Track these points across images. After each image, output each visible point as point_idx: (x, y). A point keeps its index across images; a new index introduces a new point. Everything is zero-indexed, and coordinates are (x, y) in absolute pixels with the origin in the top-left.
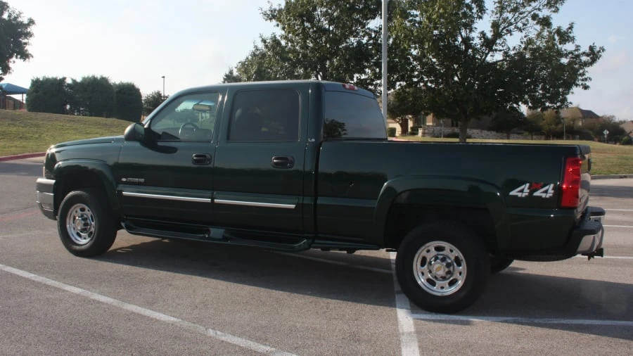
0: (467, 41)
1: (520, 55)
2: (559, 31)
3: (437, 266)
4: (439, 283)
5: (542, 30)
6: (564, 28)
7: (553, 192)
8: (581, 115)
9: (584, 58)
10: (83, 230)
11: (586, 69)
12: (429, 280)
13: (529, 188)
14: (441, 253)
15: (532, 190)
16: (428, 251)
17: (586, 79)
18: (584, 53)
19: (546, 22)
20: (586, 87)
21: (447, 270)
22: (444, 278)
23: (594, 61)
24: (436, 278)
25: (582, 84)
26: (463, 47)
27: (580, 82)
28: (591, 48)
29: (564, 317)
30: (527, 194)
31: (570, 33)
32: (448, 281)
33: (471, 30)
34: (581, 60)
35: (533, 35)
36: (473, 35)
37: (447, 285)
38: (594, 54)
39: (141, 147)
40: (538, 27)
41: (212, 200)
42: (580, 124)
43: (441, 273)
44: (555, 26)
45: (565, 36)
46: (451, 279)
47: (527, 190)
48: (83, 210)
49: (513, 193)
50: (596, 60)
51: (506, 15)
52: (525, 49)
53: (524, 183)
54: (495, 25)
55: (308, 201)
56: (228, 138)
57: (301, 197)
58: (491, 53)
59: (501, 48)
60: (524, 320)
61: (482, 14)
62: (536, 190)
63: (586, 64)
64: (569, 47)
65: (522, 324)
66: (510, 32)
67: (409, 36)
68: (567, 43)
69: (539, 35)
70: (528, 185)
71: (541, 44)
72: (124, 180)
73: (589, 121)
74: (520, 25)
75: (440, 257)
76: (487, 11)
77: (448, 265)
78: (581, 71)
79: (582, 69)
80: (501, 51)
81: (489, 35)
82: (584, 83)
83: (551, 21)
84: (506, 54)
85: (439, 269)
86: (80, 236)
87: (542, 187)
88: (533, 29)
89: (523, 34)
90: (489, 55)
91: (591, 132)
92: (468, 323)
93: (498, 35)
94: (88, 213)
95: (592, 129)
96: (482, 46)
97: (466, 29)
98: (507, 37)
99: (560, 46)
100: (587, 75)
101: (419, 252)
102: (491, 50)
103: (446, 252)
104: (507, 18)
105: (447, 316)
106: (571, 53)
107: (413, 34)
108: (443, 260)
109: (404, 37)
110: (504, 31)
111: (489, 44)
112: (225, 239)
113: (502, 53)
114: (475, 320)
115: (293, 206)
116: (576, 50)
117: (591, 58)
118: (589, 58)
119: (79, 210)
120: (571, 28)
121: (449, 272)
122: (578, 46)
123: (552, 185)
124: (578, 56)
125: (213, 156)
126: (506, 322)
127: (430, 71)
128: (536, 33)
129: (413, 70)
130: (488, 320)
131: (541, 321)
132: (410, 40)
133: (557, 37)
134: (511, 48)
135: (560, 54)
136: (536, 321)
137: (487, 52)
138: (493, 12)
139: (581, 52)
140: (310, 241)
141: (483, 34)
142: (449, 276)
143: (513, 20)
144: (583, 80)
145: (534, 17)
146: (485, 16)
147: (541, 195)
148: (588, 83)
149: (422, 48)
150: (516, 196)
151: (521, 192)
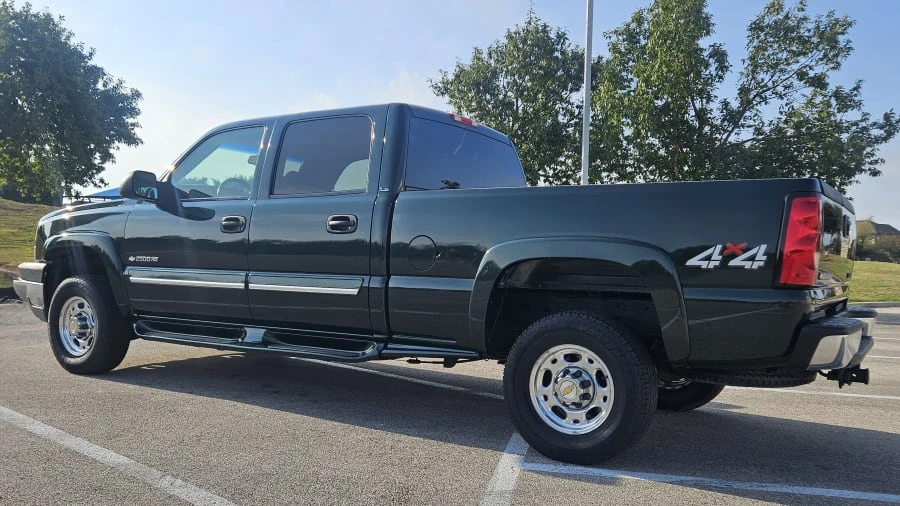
0: (701, 115)
1: (779, 130)
2: (837, 94)
3: (565, 385)
4: (571, 414)
5: (814, 95)
6: (847, 88)
7: (765, 258)
8: (874, 231)
9: (875, 132)
10: (82, 335)
11: (876, 146)
12: (555, 409)
13: (721, 253)
14: (575, 364)
15: (727, 257)
16: (554, 361)
17: (876, 162)
18: (875, 124)
19: (819, 82)
20: (875, 173)
21: (582, 391)
22: (578, 406)
23: (889, 135)
24: (564, 404)
25: (870, 169)
26: (696, 124)
27: (866, 167)
28: (887, 117)
29: (787, 482)
30: (717, 263)
31: (856, 95)
32: (587, 410)
33: (709, 100)
34: (870, 135)
35: (799, 102)
36: (712, 106)
37: (584, 418)
38: (891, 125)
39: (157, 209)
40: (809, 91)
41: (247, 286)
42: (873, 242)
43: (573, 396)
44: (832, 88)
45: (845, 101)
46: (591, 407)
47: (717, 257)
48: (81, 306)
49: (693, 262)
50: (893, 134)
51: (761, 76)
52: (786, 122)
54: (744, 91)
55: (376, 283)
56: (271, 192)
57: (367, 278)
58: (736, 130)
59: (751, 122)
60: (714, 482)
61: (723, 71)
62: (734, 256)
63: (878, 140)
64: (852, 115)
65: (709, 488)
66: (765, 100)
67: (617, 108)
68: (849, 110)
69: (810, 103)
70: (719, 247)
71: (810, 114)
72: (132, 259)
73: (886, 238)
74: (780, 89)
75: (573, 371)
76: (730, 68)
77: (584, 384)
78: (869, 149)
79: (870, 146)
80: (751, 126)
81: (735, 104)
82: (872, 167)
83: (827, 80)
84: (758, 131)
85: (570, 391)
86: (77, 343)
87: (745, 251)
88: (801, 94)
89: (785, 101)
90: (733, 134)
91: (888, 254)
92: (612, 482)
93: (747, 104)
94: (88, 310)
95: (890, 250)
96: (723, 121)
97: (702, 98)
98: (762, 107)
99: (839, 116)
100: (878, 155)
101: (540, 361)
102: (736, 125)
103: (582, 364)
104: (763, 80)
105: (580, 468)
106: (856, 124)
107: (623, 103)
108: (577, 375)
109: (612, 107)
110: (758, 99)
111: (734, 118)
112: (265, 343)
113: (752, 130)
114: (627, 477)
115: (355, 292)
116: (862, 121)
117: (885, 131)
118: (882, 132)
119: (76, 306)
120: (856, 89)
121: (585, 396)
122: (865, 114)
123: (764, 247)
124: (865, 129)
125: (248, 218)
126: (681, 483)
127: (651, 158)
128: (804, 100)
129: (625, 157)
130: (649, 478)
131: (746, 486)
132: (619, 112)
133: (833, 102)
134: (767, 123)
135: (839, 127)
136: (736, 485)
137: (730, 129)
138: (742, 73)
139: (870, 122)
140: (382, 345)
141: (726, 104)
142: (585, 402)
143: (770, 84)
144: (871, 163)
145: (801, 75)
146: (728, 75)
147: (743, 263)
148: (878, 167)
149: (635, 122)
150: (698, 268)
151: (707, 260)
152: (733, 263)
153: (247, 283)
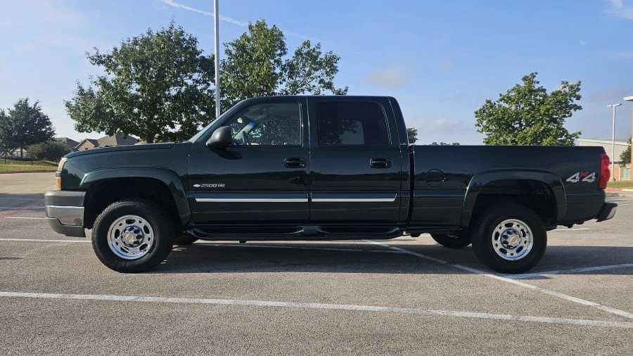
3: (512, 238)
7: (594, 178)
12: (501, 250)
13: (579, 176)
15: (582, 178)
30: (578, 180)
32: (517, 248)
47: (578, 178)
49: (568, 180)
53: (576, 172)
55: (404, 194)
56: (319, 143)
57: (399, 192)
62: (584, 177)
70: (578, 173)
72: (196, 186)
87: (588, 175)
101: (496, 228)
115: (393, 200)
123: (594, 173)
125: (308, 159)
147: (587, 180)
150: (570, 182)
151: (573, 179)
152: (583, 180)
153: (310, 199)
